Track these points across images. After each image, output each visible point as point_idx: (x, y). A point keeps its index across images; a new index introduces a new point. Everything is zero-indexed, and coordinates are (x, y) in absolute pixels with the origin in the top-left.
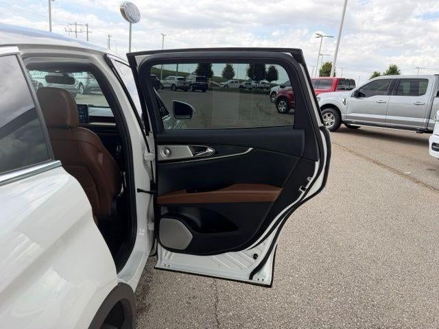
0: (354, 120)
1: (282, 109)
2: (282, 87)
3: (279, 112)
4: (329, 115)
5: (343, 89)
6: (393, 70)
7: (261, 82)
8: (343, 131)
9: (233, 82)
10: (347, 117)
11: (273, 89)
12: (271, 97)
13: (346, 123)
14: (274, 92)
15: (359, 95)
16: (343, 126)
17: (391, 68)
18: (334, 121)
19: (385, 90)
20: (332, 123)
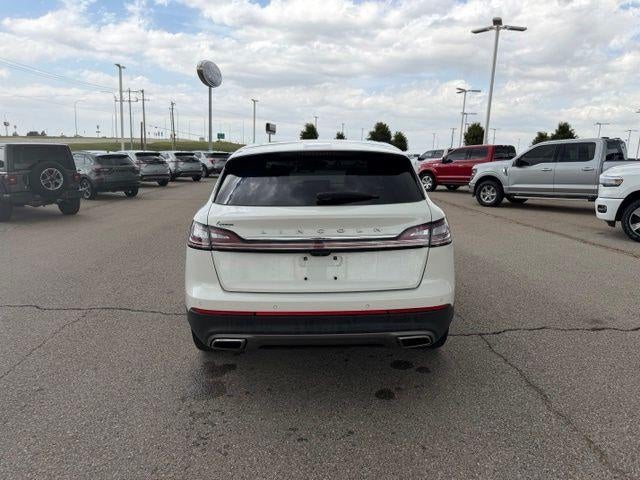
0: (518, 192)
1: (428, 185)
5: (501, 158)
6: (564, 131)
8: (506, 206)
10: (510, 189)
13: (509, 196)
15: (520, 163)
16: (505, 200)
17: (560, 127)
18: (495, 194)
19: (550, 156)
20: (492, 197)
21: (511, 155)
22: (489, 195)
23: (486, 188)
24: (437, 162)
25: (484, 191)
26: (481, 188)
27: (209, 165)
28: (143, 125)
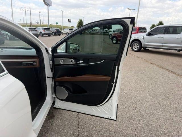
0: (147, 46)
1: (115, 41)
2: (114, 32)
3: (113, 43)
4: (136, 44)
5: (141, 32)
7: (105, 30)
8: (142, 51)
9: (93, 30)
10: (144, 45)
11: (110, 33)
12: (109, 36)
13: (144, 48)
14: (111, 34)
15: (150, 34)
16: (142, 49)
17: (160, 22)
18: (138, 47)
20: (137, 48)
21: (145, 31)
22: (136, 47)
23: (135, 44)
24: (119, 33)
25: (134, 45)
26: (133, 44)
27: (43, 32)
28: (30, 19)
